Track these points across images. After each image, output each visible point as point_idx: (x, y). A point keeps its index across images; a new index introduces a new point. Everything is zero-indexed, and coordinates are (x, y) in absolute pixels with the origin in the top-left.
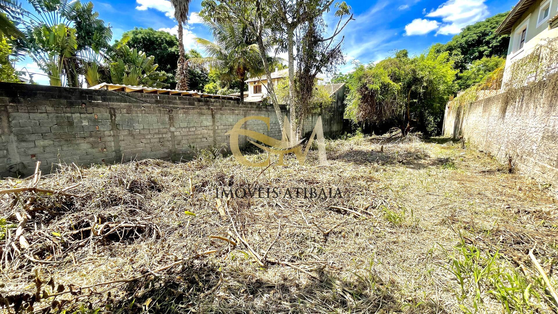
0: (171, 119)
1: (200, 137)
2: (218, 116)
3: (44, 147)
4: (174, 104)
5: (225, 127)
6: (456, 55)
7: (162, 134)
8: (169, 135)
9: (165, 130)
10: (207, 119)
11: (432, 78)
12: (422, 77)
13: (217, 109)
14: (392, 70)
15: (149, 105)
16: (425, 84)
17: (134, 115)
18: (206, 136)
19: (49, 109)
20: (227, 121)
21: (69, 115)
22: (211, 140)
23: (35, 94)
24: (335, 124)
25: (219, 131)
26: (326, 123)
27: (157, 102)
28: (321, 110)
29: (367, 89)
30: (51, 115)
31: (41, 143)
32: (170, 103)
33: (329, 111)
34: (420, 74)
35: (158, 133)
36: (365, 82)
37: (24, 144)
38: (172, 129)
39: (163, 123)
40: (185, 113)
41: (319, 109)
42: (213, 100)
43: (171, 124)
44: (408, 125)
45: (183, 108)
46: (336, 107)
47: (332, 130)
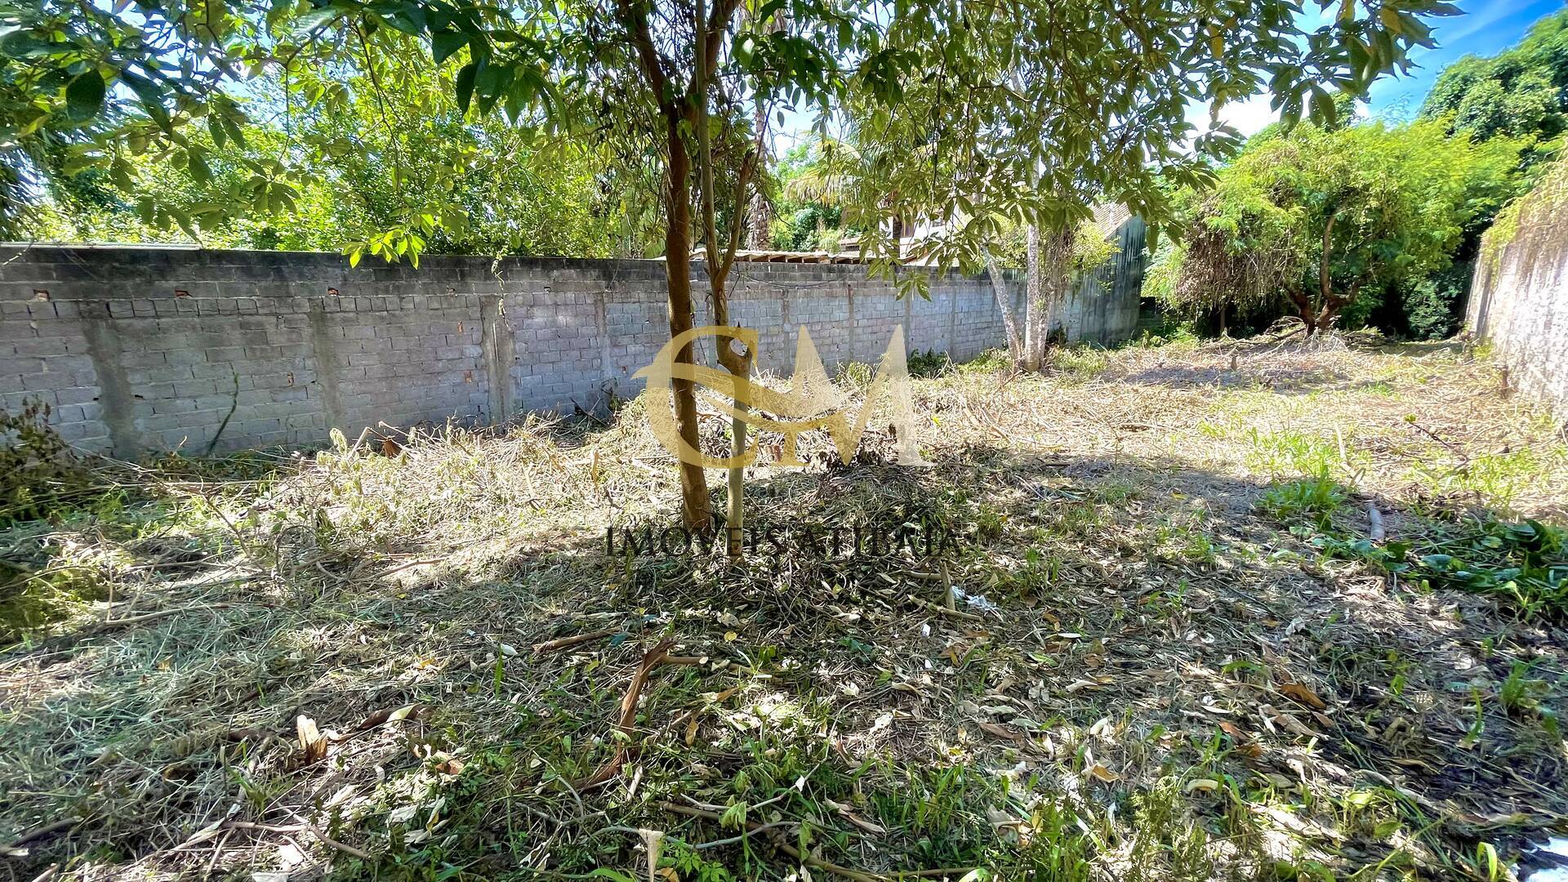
0: (785, 307)
1: (828, 341)
2: (858, 300)
3: (635, 355)
4: (791, 279)
5: (870, 322)
6: (1532, 88)
7: (772, 336)
8: (782, 338)
9: (776, 329)
10: (840, 307)
11: (1394, 186)
12: (1366, 188)
13: (857, 285)
14: (1276, 174)
15: (756, 282)
16: (1374, 203)
17: (736, 301)
18: (837, 340)
19: (643, 296)
20: (875, 309)
21: (661, 304)
22: (845, 348)
23: (629, 273)
24: (1117, 312)
25: (860, 331)
26: (1092, 309)
27: (768, 277)
28: (1080, 277)
29: (1205, 227)
30: (643, 306)
31: (632, 349)
32: (785, 277)
33: (1102, 277)
34: (1360, 178)
35: (766, 335)
36: (1202, 210)
37: (616, 350)
38: (787, 327)
39: (774, 317)
40: (807, 295)
41: (1075, 273)
42: (851, 267)
43: (785, 318)
44: (1325, 309)
45: (805, 287)
46: (1119, 267)
47: (1108, 326)
